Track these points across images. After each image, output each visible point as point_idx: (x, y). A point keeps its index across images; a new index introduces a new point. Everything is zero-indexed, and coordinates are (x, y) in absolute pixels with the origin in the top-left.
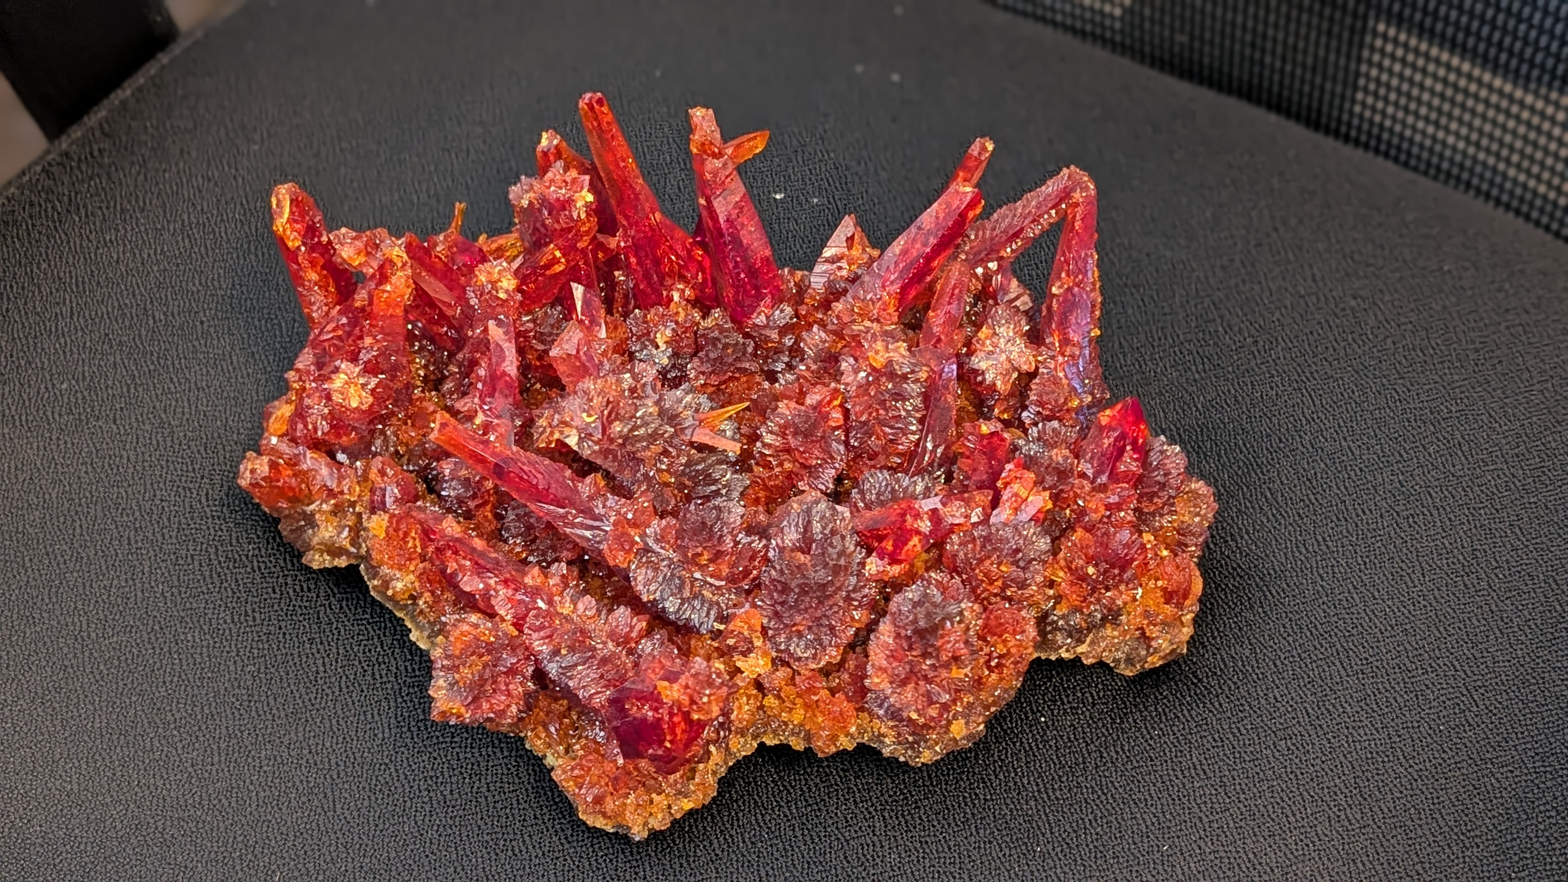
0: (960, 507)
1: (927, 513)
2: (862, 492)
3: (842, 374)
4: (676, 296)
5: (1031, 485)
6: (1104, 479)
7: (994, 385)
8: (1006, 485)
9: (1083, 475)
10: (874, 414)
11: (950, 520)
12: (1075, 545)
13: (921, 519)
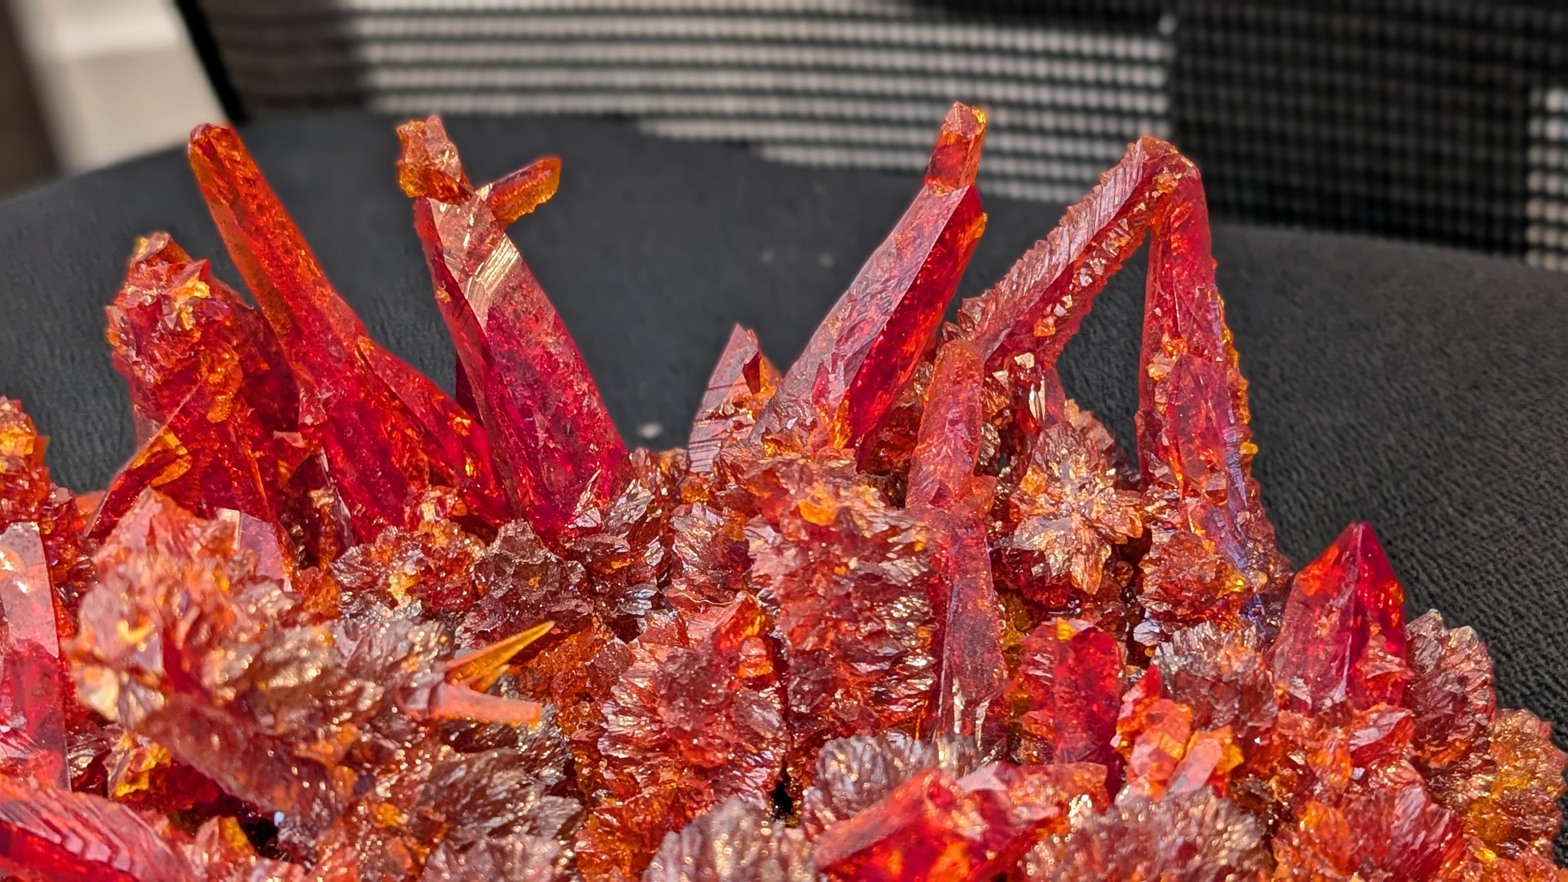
0: (1044, 784)
1: (970, 797)
2: (826, 787)
3: (752, 561)
4: (428, 511)
5: (1186, 730)
6: (1338, 695)
7: (1069, 575)
8: (1132, 737)
9: (1290, 703)
10: (831, 636)
11: (1025, 814)
12: (1309, 840)
13: (959, 808)
